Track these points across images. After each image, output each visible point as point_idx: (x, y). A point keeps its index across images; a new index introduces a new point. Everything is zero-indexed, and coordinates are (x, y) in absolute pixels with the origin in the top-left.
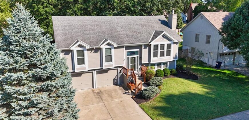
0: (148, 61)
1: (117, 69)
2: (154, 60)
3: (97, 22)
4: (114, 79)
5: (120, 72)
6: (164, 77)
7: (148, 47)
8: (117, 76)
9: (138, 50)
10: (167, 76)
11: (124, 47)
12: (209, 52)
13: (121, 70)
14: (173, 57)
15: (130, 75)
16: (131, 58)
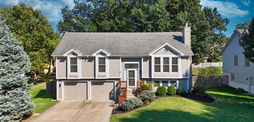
0: (149, 76)
1: (114, 82)
2: (155, 75)
3: (103, 36)
4: (110, 93)
5: (116, 86)
6: (167, 95)
7: (148, 60)
8: (114, 89)
9: (138, 63)
10: (171, 95)
11: (121, 58)
12: (250, 77)
13: (117, 84)
14: (183, 75)
15: (123, 88)
16: (129, 71)
